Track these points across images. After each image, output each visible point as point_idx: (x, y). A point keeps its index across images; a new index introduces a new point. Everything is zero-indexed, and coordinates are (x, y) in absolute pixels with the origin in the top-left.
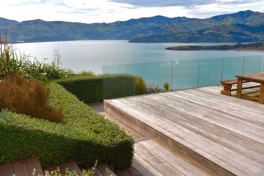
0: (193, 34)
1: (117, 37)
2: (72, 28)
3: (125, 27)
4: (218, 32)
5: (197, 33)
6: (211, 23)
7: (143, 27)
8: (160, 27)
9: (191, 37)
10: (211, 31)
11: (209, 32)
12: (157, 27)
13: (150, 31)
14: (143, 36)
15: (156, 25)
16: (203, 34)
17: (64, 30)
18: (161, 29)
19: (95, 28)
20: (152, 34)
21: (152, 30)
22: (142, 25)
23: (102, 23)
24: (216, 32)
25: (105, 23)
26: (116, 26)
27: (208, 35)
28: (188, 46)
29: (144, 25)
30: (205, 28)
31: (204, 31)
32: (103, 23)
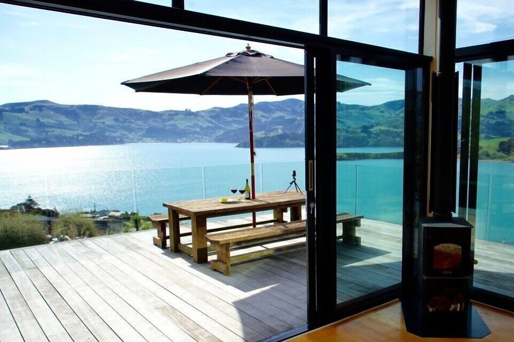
0: (352, 132)
1: (214, 137)
2: (120, 119)
3: (230, 119)
4: (396, 130)
5: (361, 130)
6: (383, 114)
7: (263, 120)
8: (295, 120)
9: (350, 138)
10: (383, 128)
11: (380, 130)
12: (289, 119)
13: (277, 127)
14: (264, 136)
15: (288, 117)
16: (370, 132)
17: (103, 123)
18: (296, 122)
19: (170, 120)
20: (280, 132)
21: (281, 125)
22: (262, 116)
23: (184, 110)
24: (391, 129)
25: (190, 111)
26: (211, 117)
27: (378, 135)
28: (346, 154)
29: (266, 115)
30: (373, 122)
31: (372, 127)
32: (186, 110)
